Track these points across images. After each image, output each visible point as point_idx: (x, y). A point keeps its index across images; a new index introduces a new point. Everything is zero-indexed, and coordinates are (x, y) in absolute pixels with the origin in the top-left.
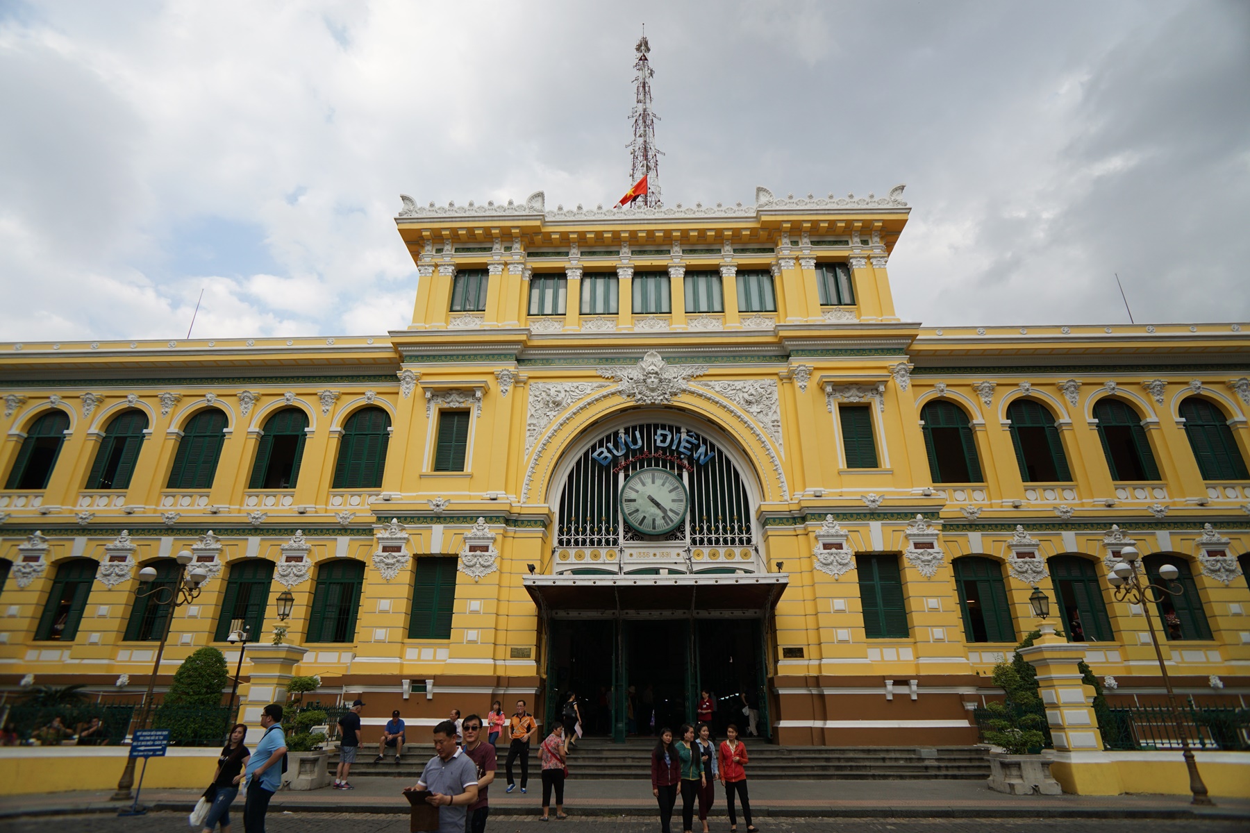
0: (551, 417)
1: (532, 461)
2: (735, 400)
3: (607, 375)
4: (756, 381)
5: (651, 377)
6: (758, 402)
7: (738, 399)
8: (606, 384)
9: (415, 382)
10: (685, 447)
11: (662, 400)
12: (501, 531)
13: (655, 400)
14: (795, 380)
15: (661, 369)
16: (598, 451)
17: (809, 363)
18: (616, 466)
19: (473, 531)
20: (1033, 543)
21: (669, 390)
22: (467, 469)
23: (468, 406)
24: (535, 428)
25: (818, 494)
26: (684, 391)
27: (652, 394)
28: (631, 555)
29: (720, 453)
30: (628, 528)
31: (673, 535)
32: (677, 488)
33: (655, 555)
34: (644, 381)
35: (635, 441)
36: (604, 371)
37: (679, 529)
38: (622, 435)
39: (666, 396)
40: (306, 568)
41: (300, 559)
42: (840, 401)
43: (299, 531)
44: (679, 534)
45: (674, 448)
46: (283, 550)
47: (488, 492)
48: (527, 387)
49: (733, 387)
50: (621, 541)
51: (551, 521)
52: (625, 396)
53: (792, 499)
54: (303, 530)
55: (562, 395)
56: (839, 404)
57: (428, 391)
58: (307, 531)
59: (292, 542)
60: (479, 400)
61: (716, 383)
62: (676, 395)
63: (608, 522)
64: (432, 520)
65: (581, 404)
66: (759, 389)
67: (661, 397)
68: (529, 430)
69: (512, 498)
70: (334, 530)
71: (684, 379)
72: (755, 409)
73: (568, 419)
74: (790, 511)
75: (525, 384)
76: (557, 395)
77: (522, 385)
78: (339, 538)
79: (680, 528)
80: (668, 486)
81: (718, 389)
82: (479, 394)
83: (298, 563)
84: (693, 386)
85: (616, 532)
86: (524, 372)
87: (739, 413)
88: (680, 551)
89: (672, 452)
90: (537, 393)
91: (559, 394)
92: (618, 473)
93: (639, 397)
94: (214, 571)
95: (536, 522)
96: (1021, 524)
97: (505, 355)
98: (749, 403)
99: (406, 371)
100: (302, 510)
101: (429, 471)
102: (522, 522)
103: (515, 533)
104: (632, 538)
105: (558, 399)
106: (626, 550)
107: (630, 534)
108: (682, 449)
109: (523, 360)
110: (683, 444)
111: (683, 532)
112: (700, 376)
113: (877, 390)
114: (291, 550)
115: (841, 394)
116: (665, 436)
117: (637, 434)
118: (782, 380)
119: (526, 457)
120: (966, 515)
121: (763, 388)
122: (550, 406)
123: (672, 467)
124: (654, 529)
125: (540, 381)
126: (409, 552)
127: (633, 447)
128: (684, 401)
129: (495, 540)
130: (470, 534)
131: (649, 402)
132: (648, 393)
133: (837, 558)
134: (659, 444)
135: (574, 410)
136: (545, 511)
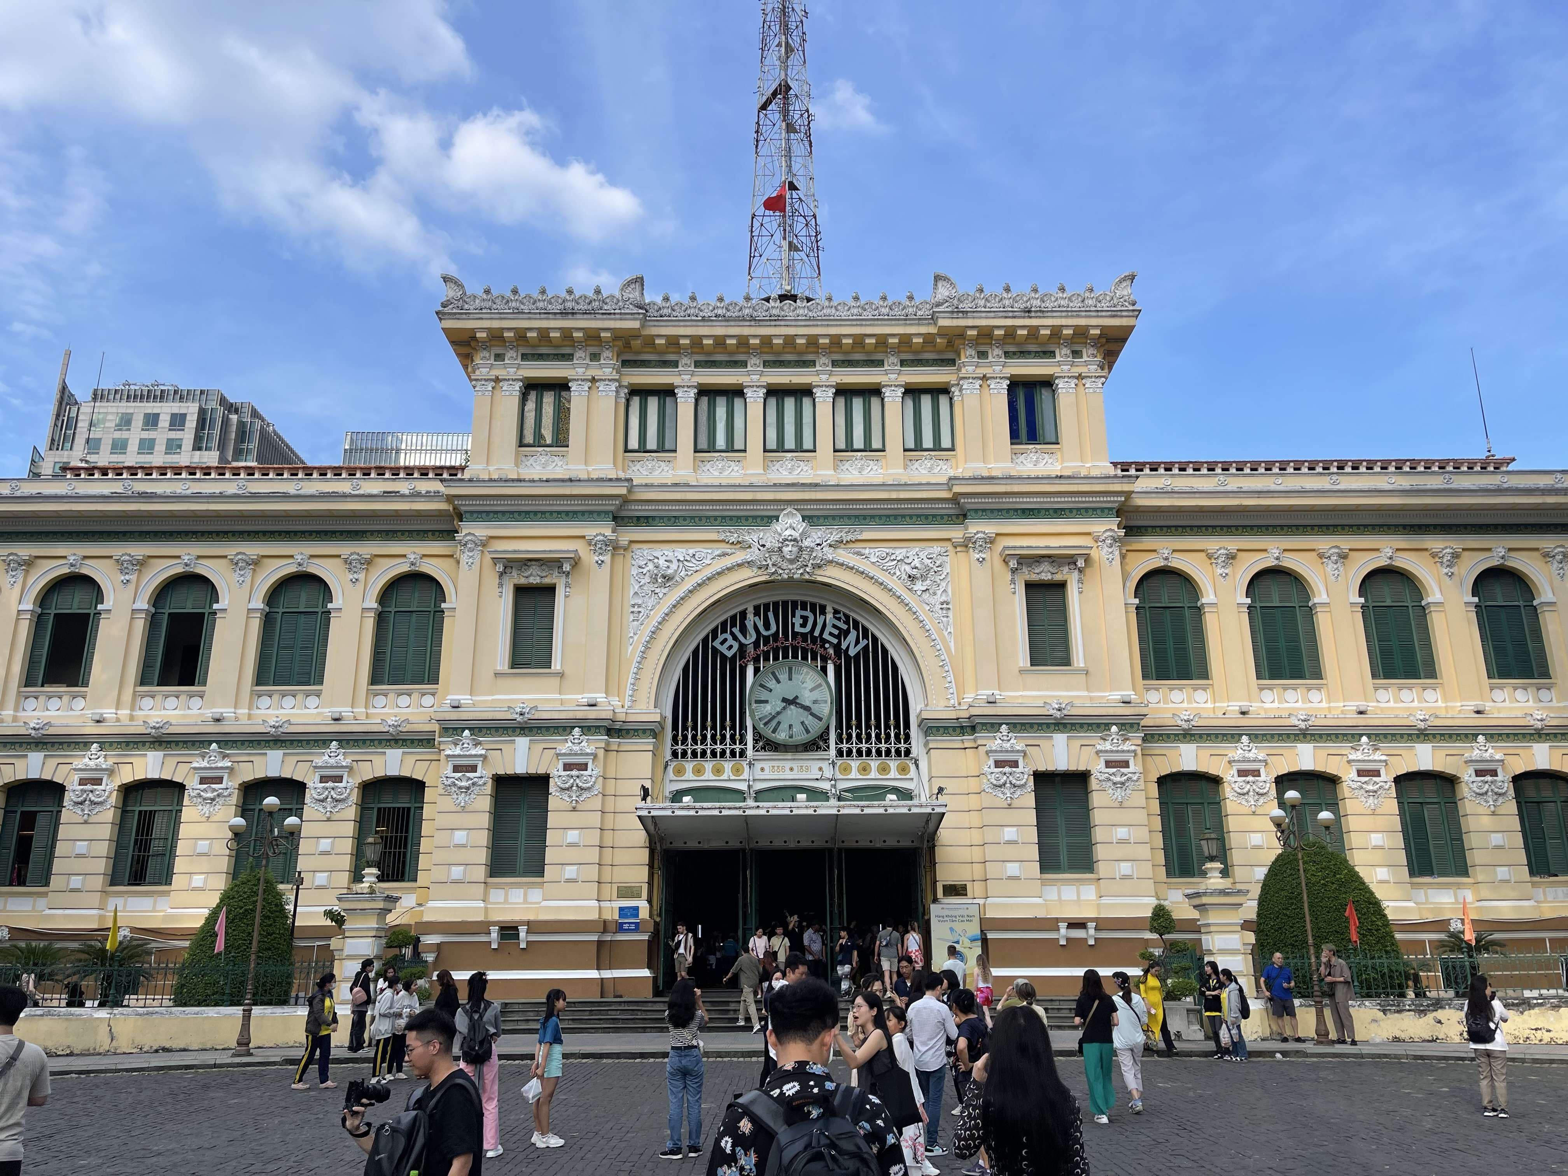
0: (661, 595)
1: (638, 653)
2: (895, 573)
3: (732, 540)
4: (923, 550)
5: (788, 545)
6: (924, 578)
7: (898, 573)
8: (729, 551)
9: (480, 548)
10: (831, 634)
11: (802, 574)
12: (603, 745)
13: (793, 573)
14: (971, 550)
15: (801, 535)
16: (721, 638)
17: (989, 528)
18: (743, 657)
19: (567, 745)
20: (1260, 758)
21: (811, 561)
22: (555, 666)
23: (554, 581)
24: (640, 609)
25: (991, 699)
26: (831, 562)
27: (790, 567)
28: (762, 769)
29: (875, 639)
30: (758, 736)
31: (814, 744)
32: (820, 685)
33: (791, 769)
34: (780, 549)
35: (767, 626)
36: (728, 534)
37: (822, 737)
38: (750, 616)
40: (348, 791)
41: (339, 779)
42: (1028, 578)
43: (334, 743)
44: (821, 743)
45: (816, 634)
46: (315, 767)
47: (585, 695)
48: (629, 555)
49: (893, 557)
50: (750, 752)
51: (663, 728)
52: (755, 569)
53: (960, 704)
54: (339, 741)
55: (674, 566)
56: (1026, 581)
57: (499, 563)
58: (344, 742)
59: (327, 757)
60: (568, 574)
61: (872, 551)
62: (820, 566)
63: (733, 728)
64: (514, 731)
65: (698, 578)
66: (925, 559)
67: (801, 571)
68: (632, 612)
69: (615, 702)
70: (380, 741)
71: (830, 546)
72: (919, 586)
73: (682, 599)
74: (958, 719)
75: (625, 550)
76: (668, 567)
77: (623, 552)
78: (390, 752)
79: (824, 736)
80: (809, 682)
81: (874, 560)
82: (567, 567)
83: (336, 784)
84: (841, 555)
85: (742, 741)
86: (626, 535)
87: (900, 591)
88: (825, 765)
89: (814, 640)
90: (642, 563)
91: (670, 565)
92: (746, 665)
93: (774, 570)
94: (225, 796)
95: (644, 731)
96: (1246, 735)
97: (599, 513)
98: (912, 578)
99: (469, 534)
100: (337, 716)
101: (506, 667)
102: (628, 731)
103: (619, 746)
104: (763, 748)
105: (670, 571)
106: (756, 763)
107: (761, 743)
108: (826, 636)
109: (623, 518)
110: (829, 629)
111: (826, 741)
112: (851, 542)
113: (1075, 563)
114: (326, 767)
115: (1030, 569)
116: (805, 619)
117: (771, 615)
118: (955, 547)
119: (630, 648)
120: (1180, 723)
121: (931, 558)
122: (660, 581)
123: (814, 658)
124: (791, 737)
125: (645, 546)
126: (485, 773)
127: (765, 633)
128: (831, 576)
129: (595, 756)
130: (564, 748)
131: (786, 576)
132: (785, 565)
133: (1010, 778)
134: (799, 629)
135: (689, 587)
136: (656, 717)
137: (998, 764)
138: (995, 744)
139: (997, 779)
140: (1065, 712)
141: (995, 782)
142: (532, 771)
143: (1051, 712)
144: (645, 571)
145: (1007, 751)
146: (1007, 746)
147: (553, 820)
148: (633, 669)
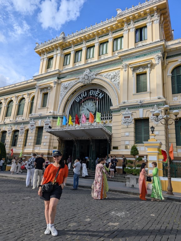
0: (65, 91)
1: (60, 103)
3: (77, 78)
4: (114, 72)
6: (114, 78)
7: (109, 78)
8: (77, 80)
9: (38, 88)
10: (97, 94)
11: (89, 82)
12: (52, 120)
14: (123, 69)
15: (89, 73)
16: (77, 99)
21: (91, 79)
23: (48, 91)
24: (62, 95)
25: (124, 102)
26: (95, 78)
29: (107, 94)
33: (88, 123)
34: (84, 77)
40: (24, 131)
41: (23, 129)
42: (137, 72)
45: (94, 95)
46: (20, 128)
49: (108, 75)
52: (81, 83)
53: (119, 105)
54: (23, 123)
56: (136, 74)
57: (40, 89)
59: (21, 126)
60: (50, 90)
61: (104, 74)
62: (93, 80)
64: (39, 119)
66: (115, 74)
68: (60, 95)
71: (95, 75)
72: (113, 80)
77: (60, 84)
80: (92, 105)
81: (104, 76)
82: (49, 88)
84: (97, 77)
86: (60, 81)
87: (108, 82)
90: (62, 86)
92: (82, 103)
93: (84, 82)
94: (11, 133)
98: (112, 78)
99: (37, 85)
100: (23, 119)
101: (40, 108)
103: (55, 120)
105: (66, 86)
108: (96, 95)
109: (60, 78)
110: (96, 93)
112: (99, 74)
113: (148, 66)
115: (137, 70)
116: (92, 92)
118: (121, 69)
122: (65, 88)
123: (94, 100)
125: (63, 83)
126: (35, 126)
127: (84, 96)
128: (95, 81)
129: (50, 122)
130: (45, 121)
131: (86, 83)
132: (86, 81)
133: (128, 120)
134: (90, 94)
135: (69, 89)
136: (61, 114)
137: (125, 117)
138: (124, 113)
139: (125, 121)
140: (142, 103)
141: (124, 122)
142: (41, 126)
143: (139, 103)
145: (127, 114)
146: (127, 113)
147: (43, 134)
148: (59, 106)
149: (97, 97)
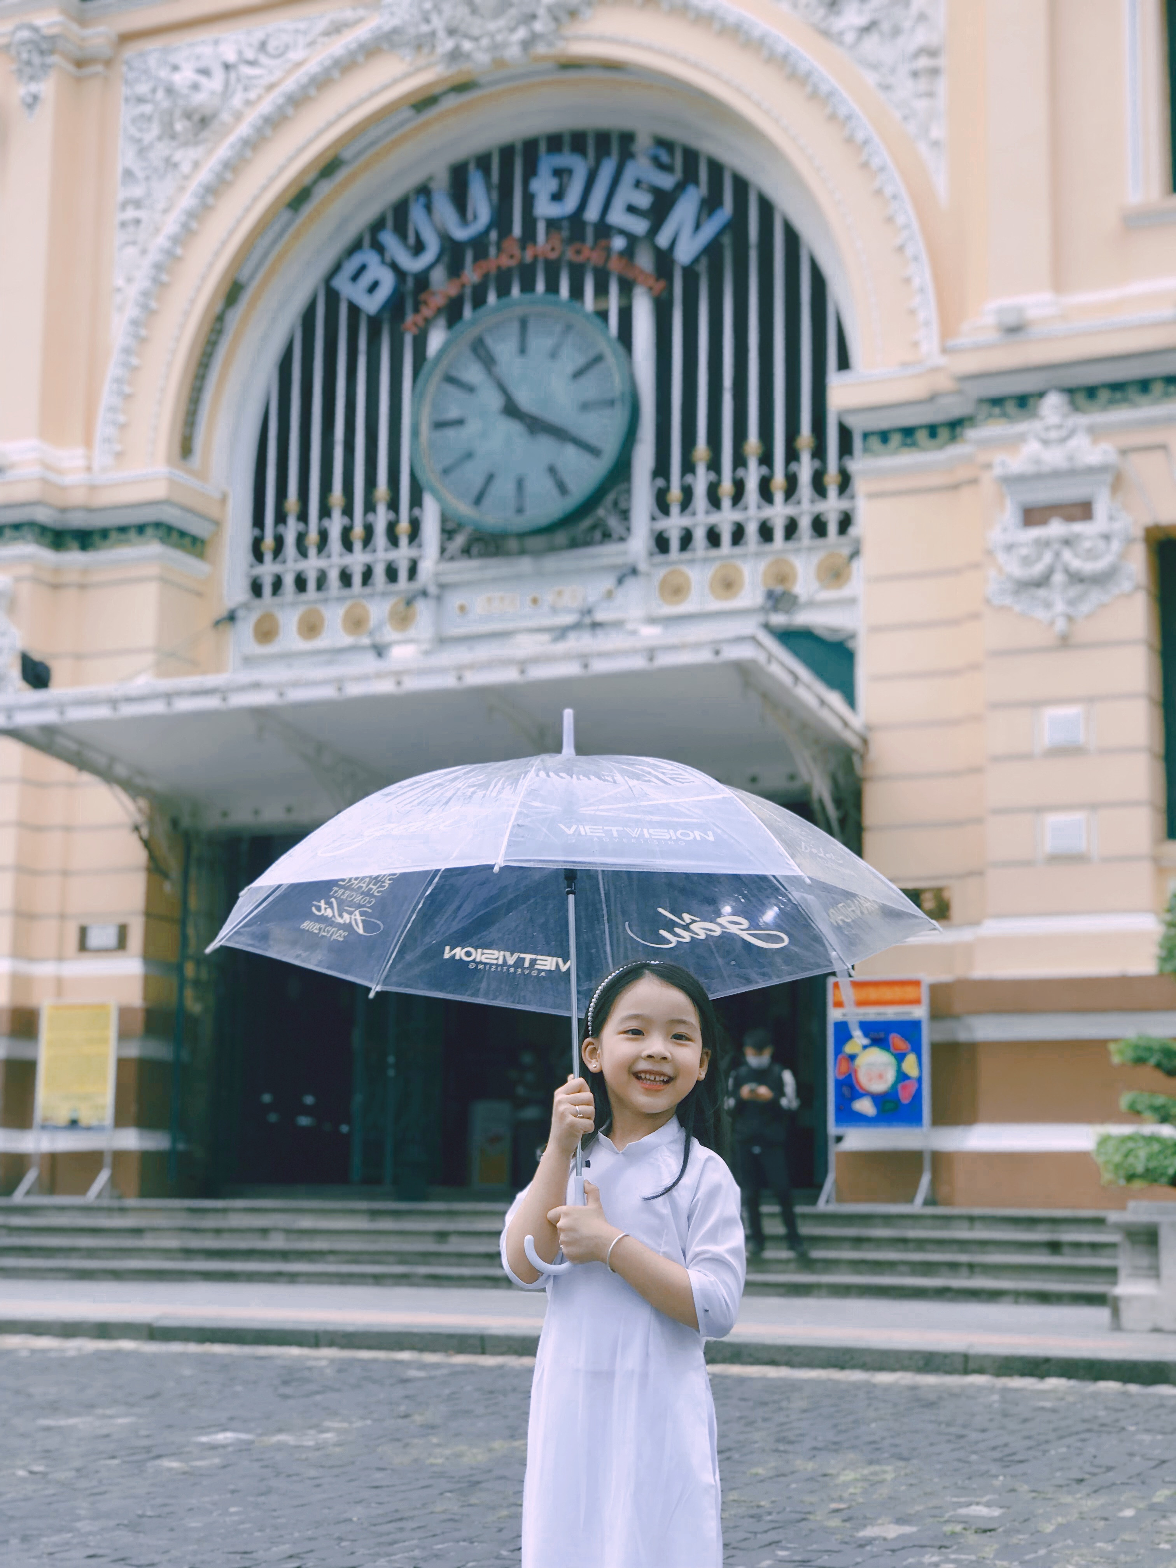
0: (186, 168)
1: (124, 328)
10: (631, 209)
11: (526, 44)
13: (505, 45)
18: (416, 309)
24: (141, 214)
25: (1011, 320)
27: (492, 26)
28: (462, 609)
29: (767, 208)
30: (451, 521)
31: (594, 527)
32: (601, 358)
33: (535, 602)
35: (468, 214)
37: (616, 504)
39: (538, 26)
44: (612, 523)
45: (592, 214)
48: (114, 73)
50: (428, 565)
53: (944, 353)
55: (217, 81)
63: (393, 503)
65: (269, 104)
67: (523, 34)
68: (123, 225)
69: (64, 459)
74: (932, 398)
75: (104, 63)
77: (99, 68)
80: (571, 360)
85: (416, 535)
87: (797, 44)
88: (620, 583)
90: (143, 88)
91: (203, 80)
95: (141, 527)
103: (84, 570)
104: (466, 551)
105: (199, 98)
106: (448, 593)
107: (458, 541)
108: (618, 217)
110: (626, 194)
111: (625, 515)
116: (559, 175)
119: (117, 319)
122: (180, 127)
124: (520, 510)
125: (152, 46)
127: (461, 234)
132: (476, 26)
133: (1067, 555)
134: (545, 208)
135: (244, 129)
136: (158, 491)
137: (1031, 516)
139: (1027, 562)
144: (147, 108)
145: (1056, 474)
146: (1054, 457)
148: (113, 369)
149: (632, 239)
